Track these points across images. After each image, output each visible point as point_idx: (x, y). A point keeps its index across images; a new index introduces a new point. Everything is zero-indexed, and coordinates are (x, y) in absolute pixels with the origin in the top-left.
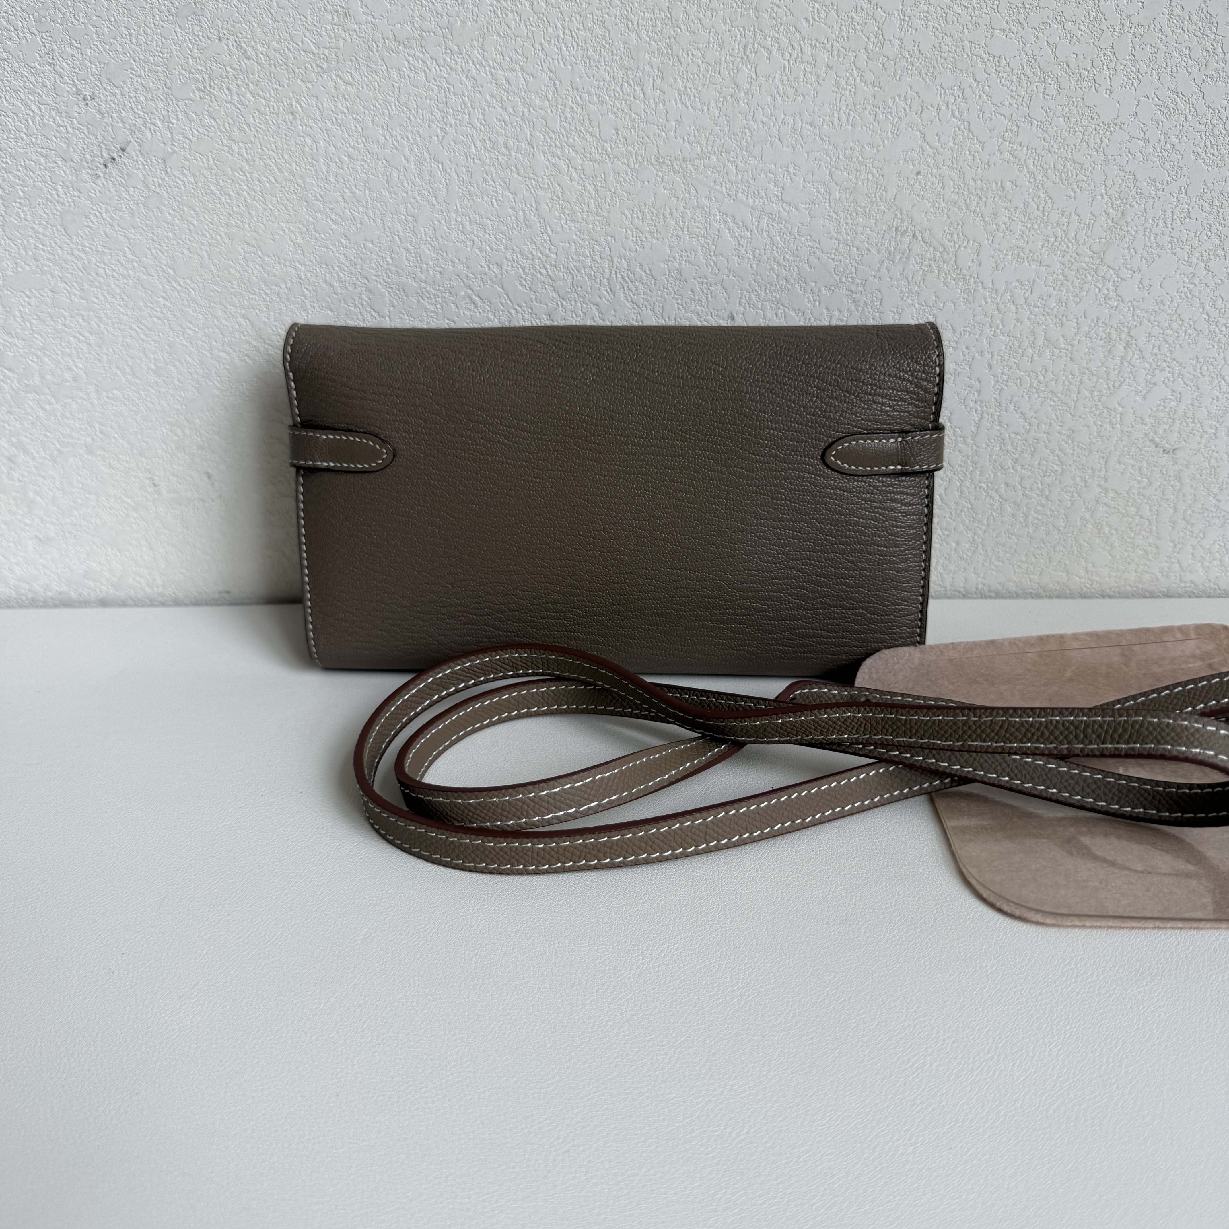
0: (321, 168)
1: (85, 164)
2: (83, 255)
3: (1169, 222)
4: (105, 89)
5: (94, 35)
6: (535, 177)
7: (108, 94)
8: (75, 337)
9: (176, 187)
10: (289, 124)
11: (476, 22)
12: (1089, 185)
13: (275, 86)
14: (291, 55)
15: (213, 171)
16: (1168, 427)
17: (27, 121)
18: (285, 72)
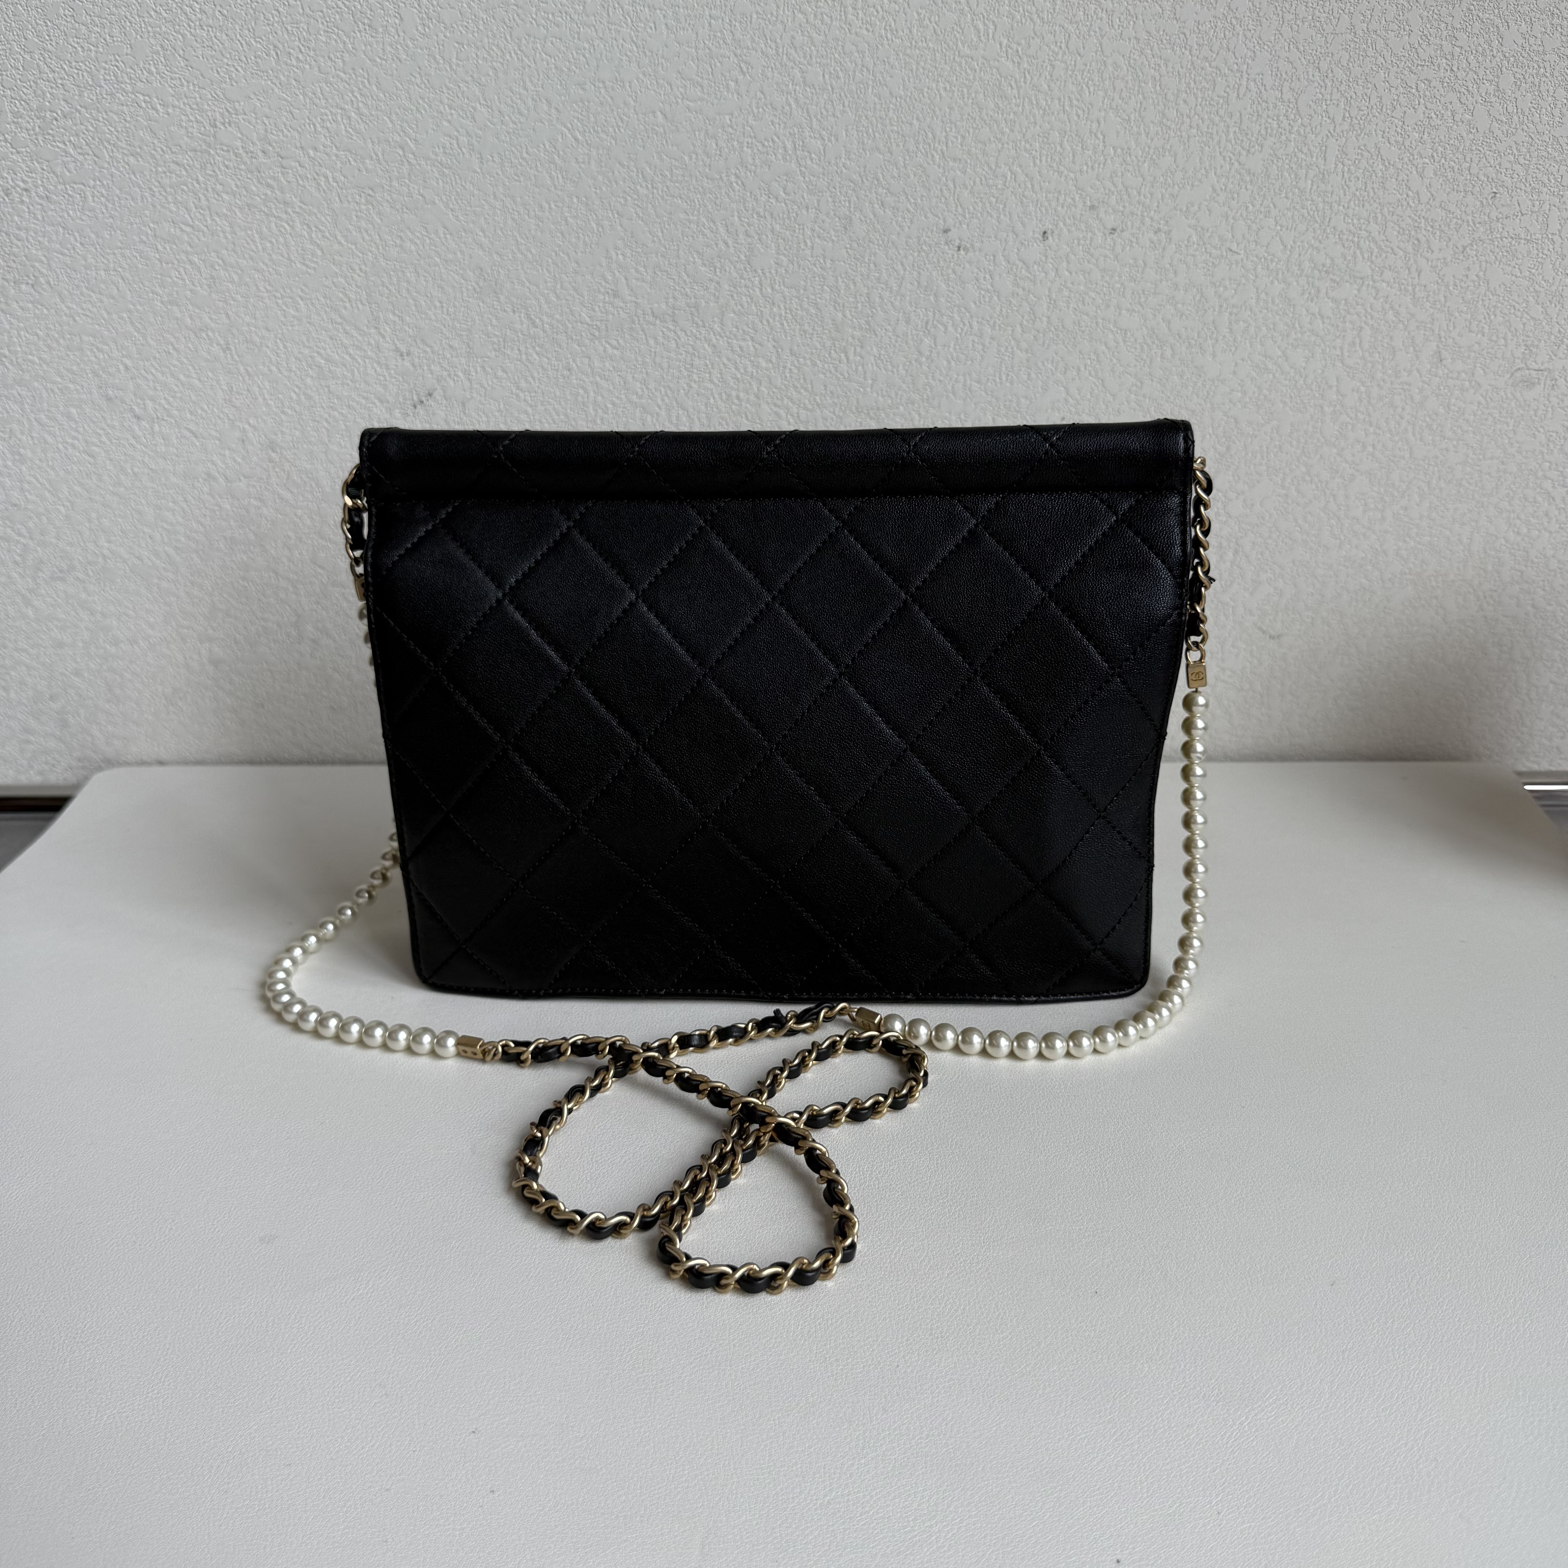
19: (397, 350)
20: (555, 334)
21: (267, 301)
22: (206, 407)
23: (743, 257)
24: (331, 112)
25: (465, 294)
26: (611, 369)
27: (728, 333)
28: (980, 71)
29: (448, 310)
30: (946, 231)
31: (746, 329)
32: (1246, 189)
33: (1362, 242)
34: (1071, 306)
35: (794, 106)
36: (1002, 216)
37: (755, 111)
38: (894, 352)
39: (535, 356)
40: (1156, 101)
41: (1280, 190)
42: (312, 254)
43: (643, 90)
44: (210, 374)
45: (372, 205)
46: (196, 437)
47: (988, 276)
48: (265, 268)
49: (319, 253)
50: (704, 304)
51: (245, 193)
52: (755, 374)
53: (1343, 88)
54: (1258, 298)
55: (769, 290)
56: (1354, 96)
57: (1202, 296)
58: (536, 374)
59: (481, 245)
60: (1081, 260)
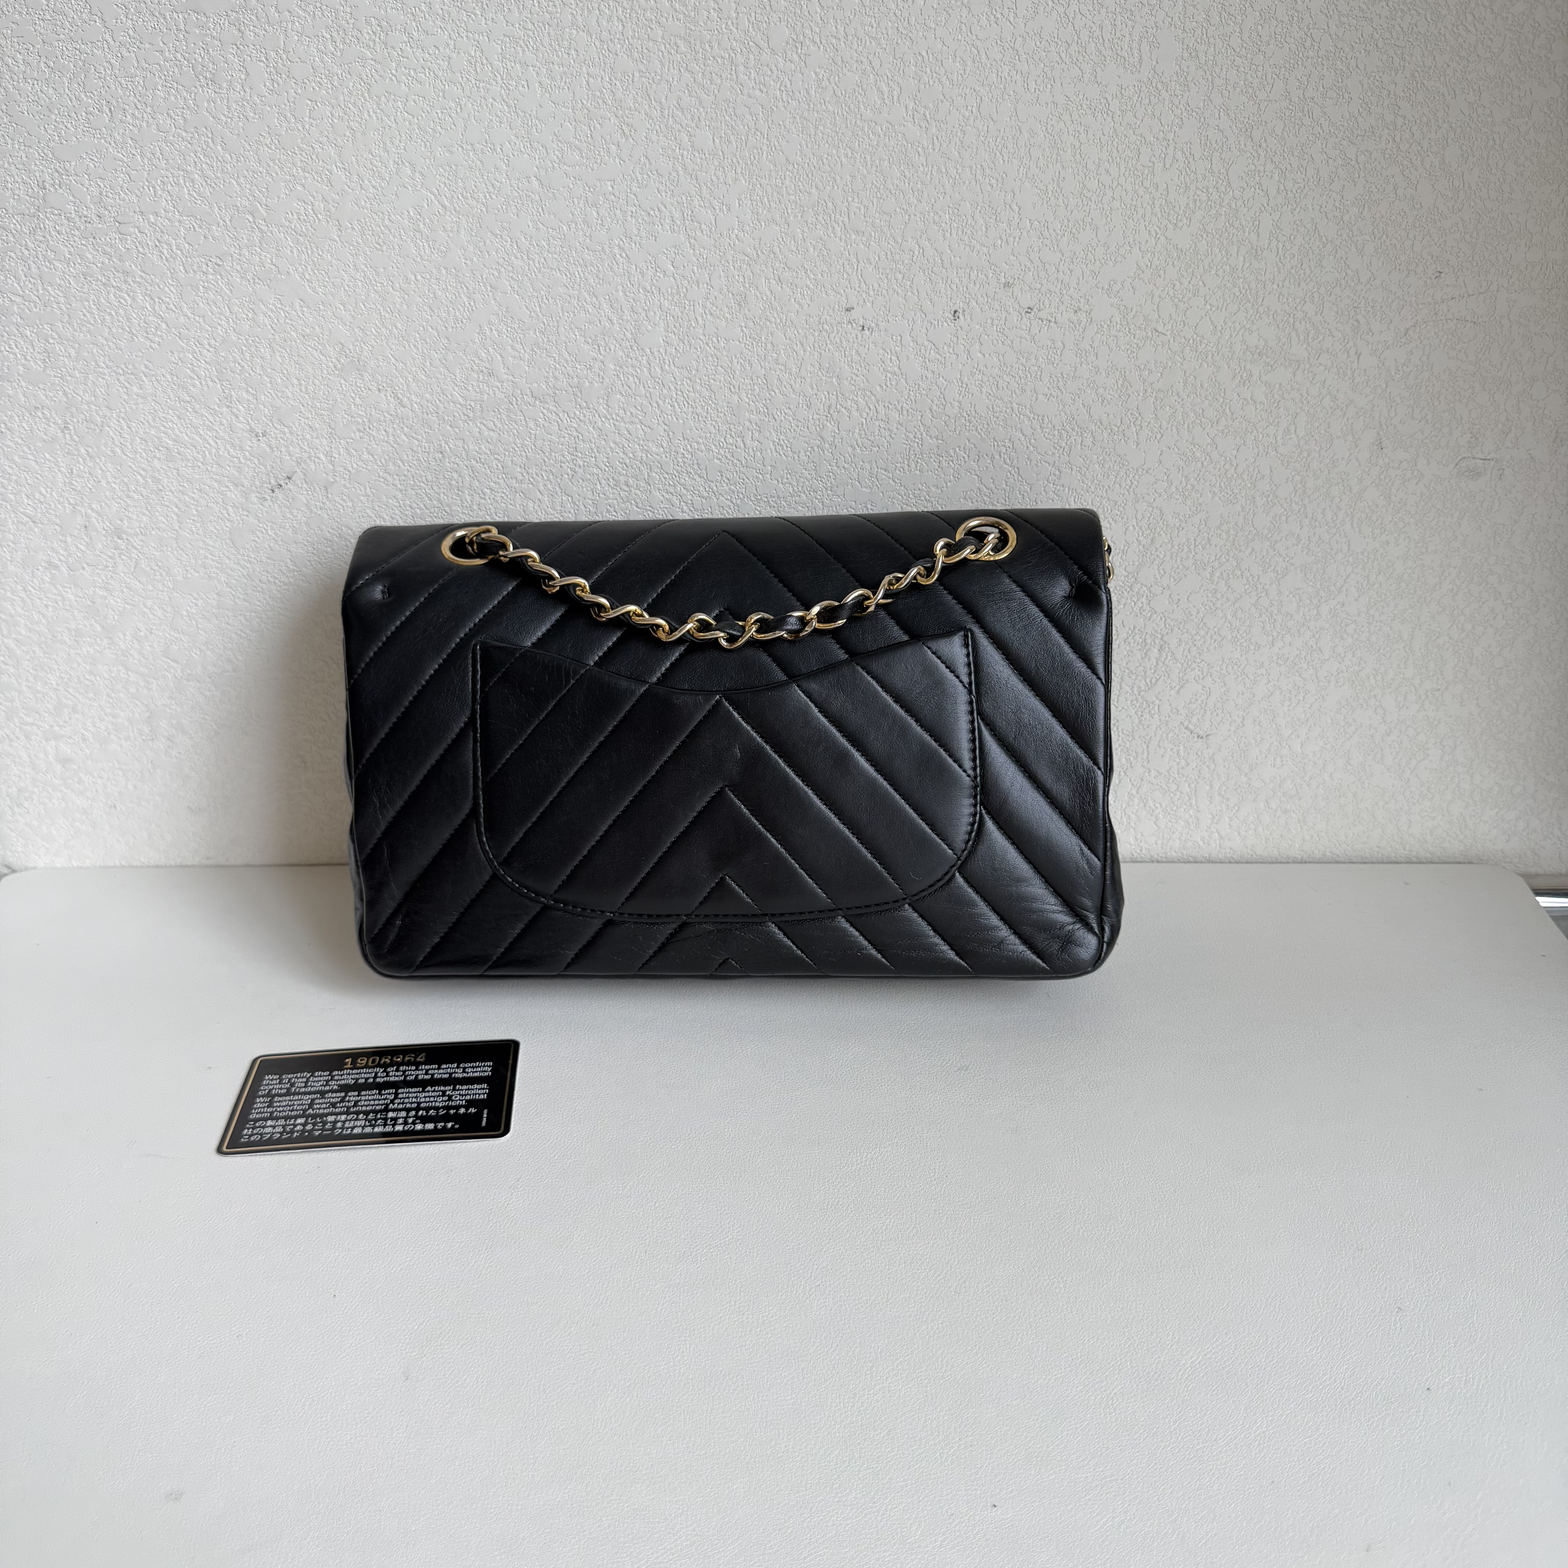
0: (465, 498)
1: (254, 488)
2: (248, 565)
3: (1192, 547)
4: (276, 428)
5: (269, 385)
6: (651, 509)
7: (278, 432)
8: (236, 633)
9: (335, 510)
10: (438, 461)
11: (602, 383)
12: (1122, 518)
13: (427, 430)
14: (441, 405)
15: (370, 499)
16: (1200, 717)
17: (204, 452)
18: (436, 419)
19: (252, 430)
20: (425, 414)
21: (106, 377)
22: (43, 490)
23: (629, 335)
24: (172, 173)
25: (325, 372)
26: (489, 452)
27: (614, 416)
28: (885, 135)
29: (306, 389)
30: (848, 310)
31: (633, 410)
32: (1173, 265)
33: (1297, 324)
34: (984, 390)
35: (681, 173)
36: (909, 293)
37: (639, 178)
38: (794, 438)
39: (403, 437)
40: (1076, 171)
41: (1209, 266)
42: (156, 328)
43: (516, 153)
44: (47, 456)
45: (221, 275)
46: (34, 522)
47: (894, 358)
48: (105, 342)
49: (164, 326)
50: (587, 384)
51: (80, 262)
52: (644, 458)
53: (1276, 159)
54: (1185, 382)
55: (659, 370)
56: (1289, 167)
57: (1125, 379)
58: (405, 457)
59: (342, 319)
60: (995, 342)
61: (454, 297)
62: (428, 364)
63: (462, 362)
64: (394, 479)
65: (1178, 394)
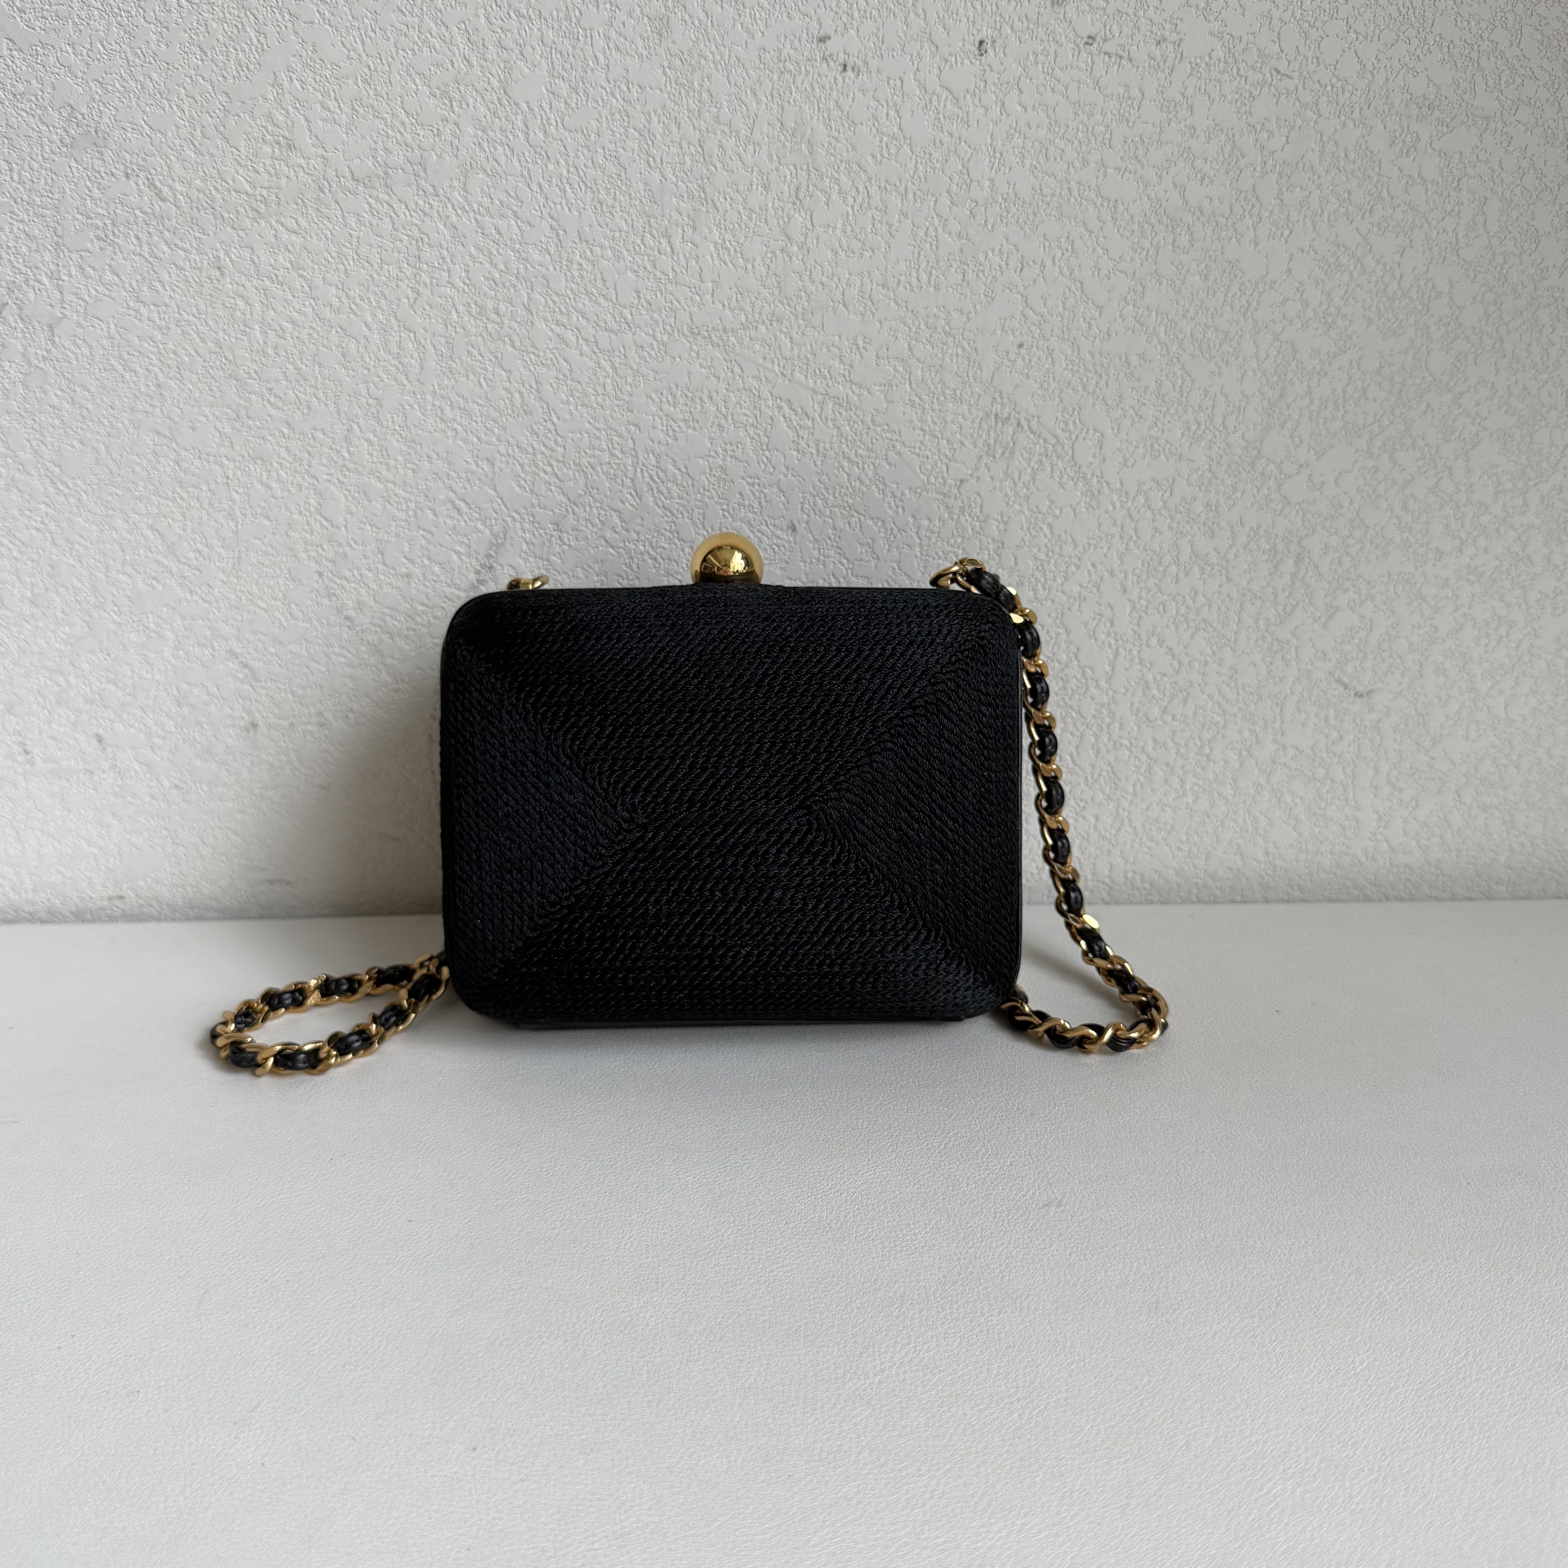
20: (195, 210)
23: (495, 83)
25: (47, 148)
30: (822, 40)
33: (1484, 60)
34: (1028, 162)
36: (912, 15)
47: (892, 113)
54: (1322, 152)
55: (541, 135)
57: (1234, 146)
58: (166, 277)
59: (69, 68)
60: (1042, 89)
61: (235, 31)
62: (199, 133)
63: (249, 129)
64: (150, 311)
65: (1312, 168)
